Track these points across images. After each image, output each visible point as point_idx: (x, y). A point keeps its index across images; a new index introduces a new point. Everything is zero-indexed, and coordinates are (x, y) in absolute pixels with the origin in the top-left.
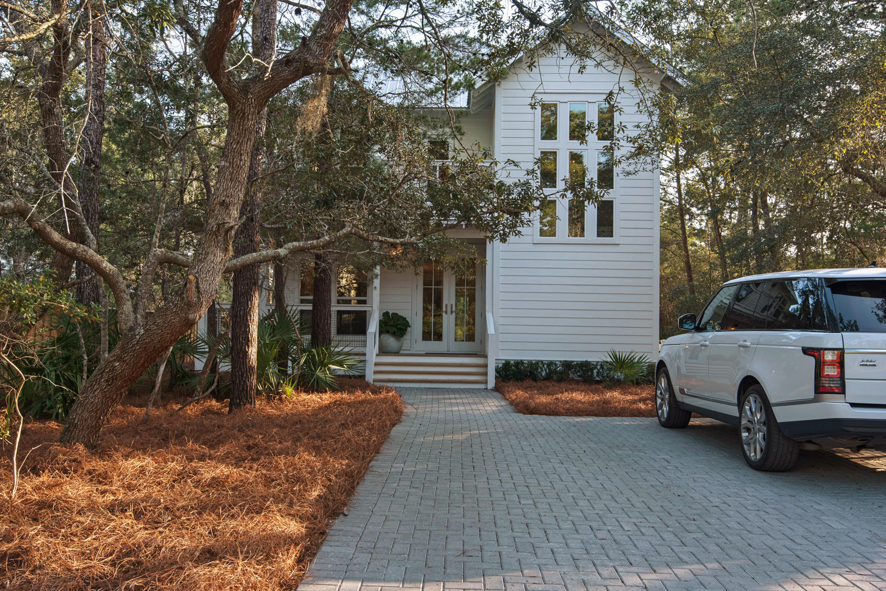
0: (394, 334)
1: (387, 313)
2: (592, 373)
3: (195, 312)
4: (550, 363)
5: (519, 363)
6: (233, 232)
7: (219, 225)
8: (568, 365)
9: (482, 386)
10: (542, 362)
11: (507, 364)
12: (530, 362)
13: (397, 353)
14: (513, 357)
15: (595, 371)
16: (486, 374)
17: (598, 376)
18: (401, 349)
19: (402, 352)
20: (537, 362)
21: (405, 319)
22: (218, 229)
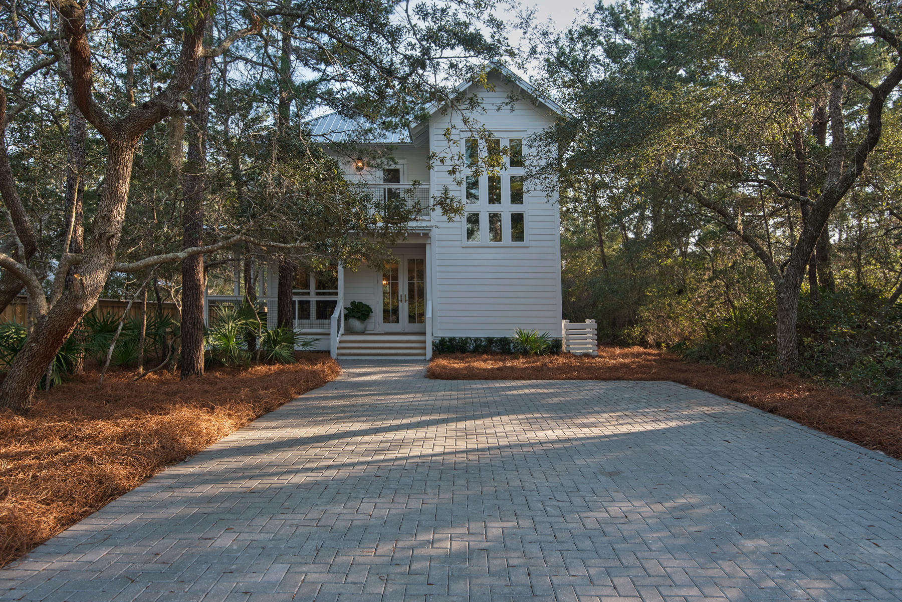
0: (359, 318)
1: (354, 302)
2: (509, 346)
3: (81, 303)
4: (477, 340)
5: (452, 340)
6: (115, 240)
7: (101, 234)
8: (490, 340)
9: (422, 358)
10: (470, 338)
11: (443, 340)
12: (461, 338)
13: (363, 333)
14: (447, 335)
15: (512, 345)
16: (425, 348)
17: (514, 348)
18: (365, 329)
19: (367, 332)
20: (467, 338)
21: (368, 307)
22: (100, 237)
